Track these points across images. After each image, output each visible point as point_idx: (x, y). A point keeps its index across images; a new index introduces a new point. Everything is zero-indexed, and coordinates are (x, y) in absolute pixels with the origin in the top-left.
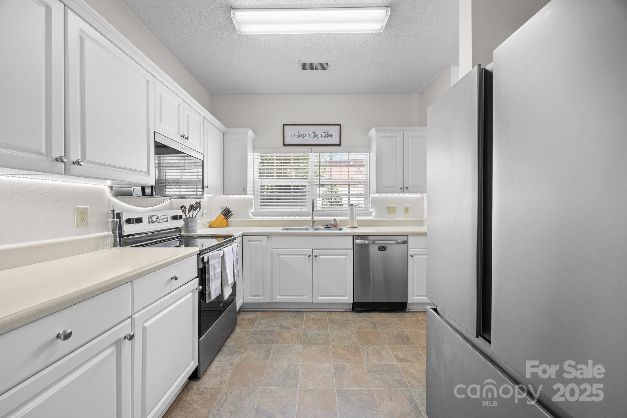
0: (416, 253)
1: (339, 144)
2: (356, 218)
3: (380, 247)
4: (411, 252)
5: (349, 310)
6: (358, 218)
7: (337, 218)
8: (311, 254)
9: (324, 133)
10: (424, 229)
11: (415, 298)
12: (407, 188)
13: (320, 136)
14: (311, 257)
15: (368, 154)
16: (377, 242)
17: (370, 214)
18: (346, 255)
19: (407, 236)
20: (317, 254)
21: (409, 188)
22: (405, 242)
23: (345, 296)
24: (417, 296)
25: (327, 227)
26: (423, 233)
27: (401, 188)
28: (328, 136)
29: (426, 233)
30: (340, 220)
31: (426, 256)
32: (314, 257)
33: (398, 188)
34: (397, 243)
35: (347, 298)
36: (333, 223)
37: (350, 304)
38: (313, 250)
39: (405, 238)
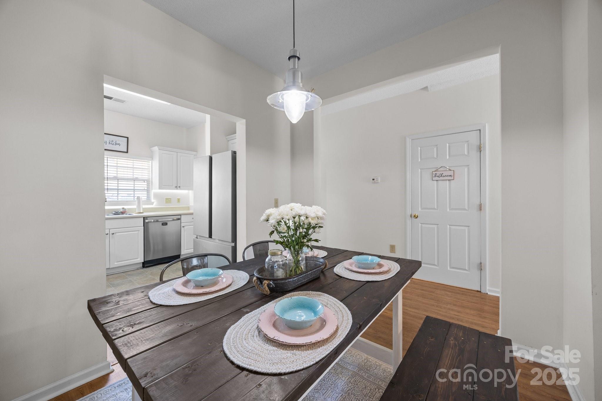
0: (186, 225)
1: (126, 151)
2: (142, 206)
3: (163, 223)
4: (182, 225)
5: (139, 268)
6: (144, 206)
7: (125, 207)
8: (109, 233)
9: (112, 141)
10: (191, 211)
11: (185, 251)
12: (180, 187)
13: (108, 143)
14: (108, 235)
15: (151, 161)
16: (159, 220)
17: (152, 203)
18: (139, 231)
19: (180, 216)
20: (114, 232)
21: (181, 187)
22: (179, 219)
23: (138, 258)
24: (186, 250)
25: (116, 213)
26: (191, 213)
27: (176, 187)
28: (116, 144)
29: (193, 213)
30: (128, 209)
31: (193, 226)
32: (111, 235)
33: (174, 187)
34: (174, 220)
35: (139, 259)
36: (122, 210)
37: (140, 263)
38: (110, 230)
39: (179, 217)
